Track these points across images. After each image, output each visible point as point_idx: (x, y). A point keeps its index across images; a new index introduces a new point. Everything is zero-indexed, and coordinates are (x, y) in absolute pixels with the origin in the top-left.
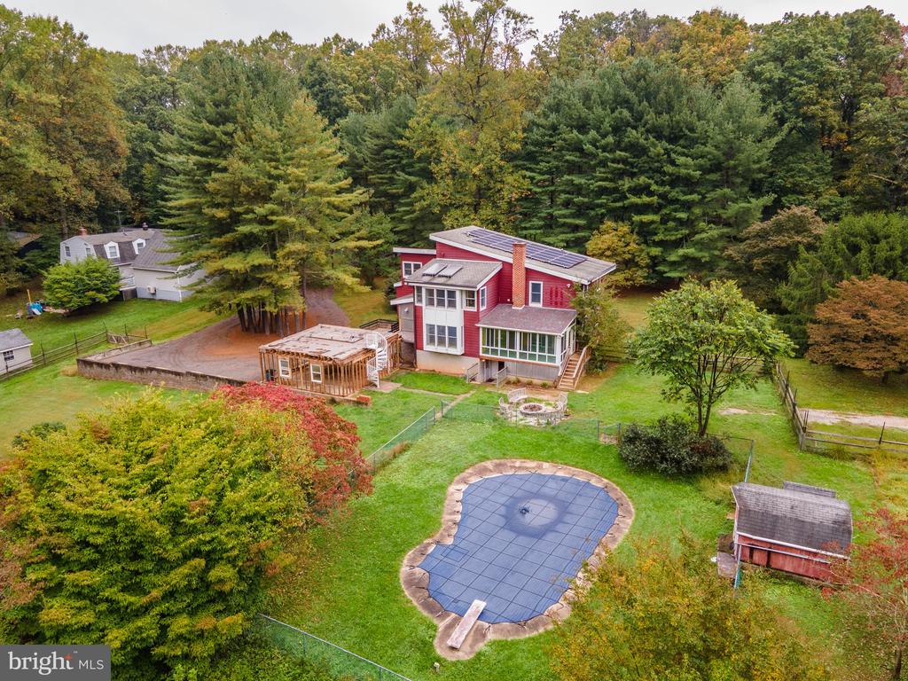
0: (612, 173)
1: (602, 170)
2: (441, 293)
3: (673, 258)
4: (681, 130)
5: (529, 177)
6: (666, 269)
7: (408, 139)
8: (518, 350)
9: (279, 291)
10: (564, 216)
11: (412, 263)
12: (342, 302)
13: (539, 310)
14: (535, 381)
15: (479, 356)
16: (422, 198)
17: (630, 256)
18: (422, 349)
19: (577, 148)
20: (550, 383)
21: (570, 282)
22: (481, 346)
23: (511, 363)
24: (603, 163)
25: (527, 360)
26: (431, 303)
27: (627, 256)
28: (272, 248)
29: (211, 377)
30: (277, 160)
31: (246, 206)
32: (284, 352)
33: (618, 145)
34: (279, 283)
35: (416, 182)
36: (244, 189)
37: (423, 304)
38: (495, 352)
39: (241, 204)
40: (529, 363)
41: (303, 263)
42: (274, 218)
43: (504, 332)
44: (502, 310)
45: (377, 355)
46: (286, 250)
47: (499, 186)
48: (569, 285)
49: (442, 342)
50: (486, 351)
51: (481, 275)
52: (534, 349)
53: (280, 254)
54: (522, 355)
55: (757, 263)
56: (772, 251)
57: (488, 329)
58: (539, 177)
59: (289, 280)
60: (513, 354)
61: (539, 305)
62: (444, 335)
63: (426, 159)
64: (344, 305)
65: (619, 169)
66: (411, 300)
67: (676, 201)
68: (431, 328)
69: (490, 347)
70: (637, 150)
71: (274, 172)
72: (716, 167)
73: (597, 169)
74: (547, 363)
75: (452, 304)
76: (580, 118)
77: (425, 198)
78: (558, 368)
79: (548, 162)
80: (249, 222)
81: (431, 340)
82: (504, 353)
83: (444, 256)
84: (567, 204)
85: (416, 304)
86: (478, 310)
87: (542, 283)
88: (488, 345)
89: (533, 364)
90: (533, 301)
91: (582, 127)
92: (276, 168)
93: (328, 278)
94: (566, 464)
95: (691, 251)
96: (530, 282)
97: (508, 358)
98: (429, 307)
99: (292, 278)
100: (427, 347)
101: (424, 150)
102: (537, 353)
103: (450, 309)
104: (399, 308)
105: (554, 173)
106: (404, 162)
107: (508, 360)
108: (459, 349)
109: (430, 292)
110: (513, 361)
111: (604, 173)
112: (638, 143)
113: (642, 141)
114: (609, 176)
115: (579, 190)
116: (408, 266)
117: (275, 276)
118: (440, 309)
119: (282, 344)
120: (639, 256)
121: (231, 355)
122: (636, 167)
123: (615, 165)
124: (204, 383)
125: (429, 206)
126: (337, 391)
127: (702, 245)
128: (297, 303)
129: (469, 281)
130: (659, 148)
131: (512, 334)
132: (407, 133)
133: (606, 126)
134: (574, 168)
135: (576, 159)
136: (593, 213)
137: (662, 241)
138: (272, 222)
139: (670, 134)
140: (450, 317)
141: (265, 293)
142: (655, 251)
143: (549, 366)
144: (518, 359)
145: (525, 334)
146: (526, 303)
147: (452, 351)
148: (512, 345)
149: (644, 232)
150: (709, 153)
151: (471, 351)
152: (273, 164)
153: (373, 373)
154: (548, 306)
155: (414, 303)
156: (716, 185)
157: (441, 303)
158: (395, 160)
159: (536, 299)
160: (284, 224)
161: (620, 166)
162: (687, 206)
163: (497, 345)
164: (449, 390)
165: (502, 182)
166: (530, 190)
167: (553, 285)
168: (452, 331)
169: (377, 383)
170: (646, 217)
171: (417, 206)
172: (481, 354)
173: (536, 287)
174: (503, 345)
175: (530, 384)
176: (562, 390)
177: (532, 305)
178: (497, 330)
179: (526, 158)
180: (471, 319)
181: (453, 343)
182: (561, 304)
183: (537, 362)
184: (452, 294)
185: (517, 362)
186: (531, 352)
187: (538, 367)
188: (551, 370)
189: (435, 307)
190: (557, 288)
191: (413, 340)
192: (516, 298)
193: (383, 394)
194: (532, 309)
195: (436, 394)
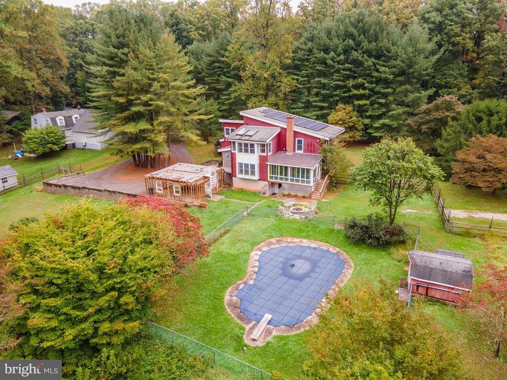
0: (343, 76)
1: (337, 75)
2: (246, 145)
3: (376, 125)
4: (383, 52)
5: (296, 79)
6: (373, 132)
7: (227, 57)
8: (289, 177)
9: (155, 144)
10: (316, 101)
11: (230, 128)
12: (191, 150)
13: (301, 154)
14: (299, 194)
15: (267, 180)
16: (235, 91)
17: (352, 124)
18: (236, 177)
19: (323, 62)
20: (307, 195)
21: (319, 139)
22: (269, 175)
23: (285, 185)
24: (338, 71)
25: (295, 183)
26: (240, 150)
27: (351, 124)
28: (151, 120)
29: (118, 192)
30: (153, 69)
31: (136, 96)
32: (159, 178)
33: (346, 61)
34: (155, 140)
35: (231, 82)
36: (135, 86)
37: (236, 151)
38: (276, 178)
39: (133, 95)
41: (168, 128)
42: (152, 103)
43: (281, 167)
44: (281, 154)
45: (211, 180)
46: (159, 121)
47: (279, 84)
48: (318, 141)
49: (247, 172)
50: (272, 178)
51: (269, 135)
52: (298, 176)
53: (155, 123)
54: (292, 180)
55: (424, 128)
56: (432, 121)
57: (273, 165)
58: (301, 79)
59: (161, 138)
60: (286, 179)
61: (302, 152)
62: (248, 169)
63: (237, 68)
64: (192, 152)
65: (347, 74)
66: (229, 149)
67: (379, 93)
68: (241, 165)
69: (274, 176)
70: (357, 63)
71: (151, 76)
72: (402, 73)
73: (335, 74)
74: (305, 184)
75: (253, 151)
76: (325, 44)
77: (237, 91)
78: (312, 187)
79: (307, 70)
80: (138, 105)
81: (241, 172)
82: (281, 179)
83: (248, 124)
84: (317, 95)
85: (233, 151)
86: (267, 155)
87: (303, 139)
88: (273, 174)
89: (298, 185)
90: (298, 149)
91: (326, 50)
92: (153, 74)
93: (182, 137)
94: (316, 240)
95: (386, 121)
96: (297, 139)
97: (284, 182)
98: (240, 153)
99: (162, 137)
100: (238, 176)
101: (236, 63)
102: (300, 179)
103: (252, 154)
104: (223, 154)
105: (310, 76)
106: (225, 70)
107: (284, 183)
108: (257, 177)
109: (240, 145)
110: (287, 183)
111: (338, 77)
112: (358, 59)
113: (360, 58)
114: (341, 78)
115: (324, 86)
116: (228, 130)
117: (153, 136)
118: (246, 154)
119: (157, 174)
120: (358, 124)
121: (129, 180)
122: (356, 73)
123: (345, 72)
124: (114, 195)
125: (239, 95)
126: (188, 200)
127: (393, 118)
128: (165, 151)
129: (262, 139)
130: (370, 62)
131: (286, 168)
132: (227, 54)
133: (340, 50)
134: (322, 74)
135: (323, 69)
136: (332, 99)
137: (371, 115)
138: (151, 105)
139: (376, 54)
140: (253, 159)
141: (147, 145)
142: (367, 121)
143: (307, 186)
144: (289, 182)
145: (293, 168)
146: (294, 151)
147: (252, 178)
148: (286, 175)
149: (361, 111)
150: (399, 65)
151: (263, 178)
152: (151, 71)
153: (208, 190)
154: (306, 152)
155: (231, 151)
156: (402, 84)
157: (246, 151)
158: (220, 69)
159: (300, 148)
160: (158, 106)
161: (348, 72)
162: (385, 96)
163: (277, 175)
164: (251, 199)
165: (280, 82)
166: (296, 86)
167: (309, 140)
168: (253, 166)
169: (211, 196)
170: (362, 102)
171: (233, 96)
172: (269, 179)
173: (300, 142)
174: (281, 174)
175: (296, 196)
176: (314, 199)
177: (297, 151)
178: (278, 166)
179: (294, 68)
180: (263, 160)
181: (253, 173)
182: (314, 151)
183: (300, 184)
184: (252, 146)
185: (289, 184)
186: (297, 178)
187: (300, 187)
188: (308, 188)
189: (243, 153)
190: (311, 142)
191: (231, 172)
192: (288, 148)
193: (214, 201)
194: (297, 154)
195: (244, 202)
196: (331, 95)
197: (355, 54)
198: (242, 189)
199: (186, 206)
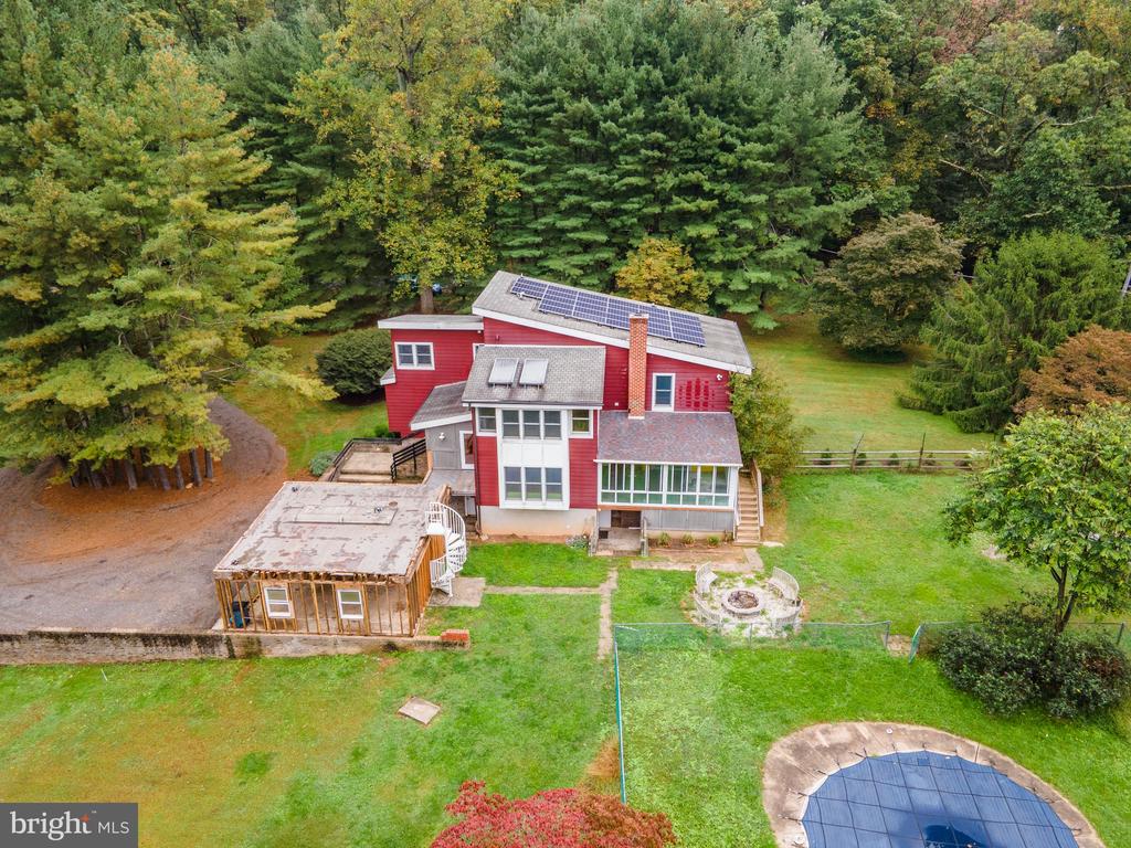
0: (644, 163)
1: (629, 159)
2: (531, 416)
3: (738, 285)
4: (733, 101)
5: (517, 171)
6: (731, 302)
7: (298, 104)
8: (664, 492)
10: (575, 229)
11: (414, 345)
13: (672, 417)
14: (696, 534)
15: (594, 506)
16: (336, 205)
18: (495, 502)
19: (589, 125)
20: (718, 535)
21: (725, 373)
22: (600, 490)
23: (652, 512)
24: (632, 150)
25: (681, 506)
26: (511, 431)
30: (137, 176)
31: (85, 273)
32: (274, 574)
33: (647, 125)
36: (78, 240)
37: (497, 434)
38: (624, 497)
39: (72, 268)
40: (685, 509)
43: (639, 468)
44: (620, 422)
48: (719, 377)
49: (534, 491)
50: (605, 496)
51: (582, 377)
52: (692, 486)
54: (671, 499)
57: (613, 465)
58: (530, 170)
60: (658, 499)
61: (669, 409)
62: (534, 481)
67: (736, 204)
68: (513, 473)
69: (616, 491)
70: (669, 126)
72: (785, 153)
73: (621, 158)
74: (713, 507)
75: (554, 432)
76: (585, 77)
77: (343, 204)
78: (732, 512)
79: (541, 145)
80: (100, 305)
81: (513, 490)
82: (640, 498)
83: (501, 341)
84: (576, 210)
85: (480, 434)
86: (595, 436)
87: (673, 375)
88: (613, 487)
89: (690, 510)
90: (657, 402)
91: (589, 90)
92: (138, 192)
95: (755, 275)
96: (655, 375)
97: (647, 505)
98: (508, 439)
100: (505, 503)
101: (335, 125)
102: (698, 493)
103: (552, 441)
105: (553, 165)
106: (290, 141)
107: (648, 508)
108: (564, 503)
109: (510, 416)
110: (659, 509)
111: (633, 164)
112: (679, 121)
113: (687, 117)
114: (639, 168)
115: (593, 189)
116: (406, 349)
118: (532, 441)
120: (698, 286)
122: (675, 154)
123: (649, 152)
125: (352, 218)
130: (714, 127)
131: (656, 470)
132: (296, 95)
133: (631, 91)
134: (579, 154)
135: (586, 142)
136: (616, 223)
137: (723, 262)
139: (720, 104)
140: (552, 454)
142: (717, 278)
143: (718, 511)
144: (664, 504)
145: (678, 469)
146: (647, 406)
147: (553, 505)
148: (655, 485)
149: (696, 248)
150: (781, 136)
151: (582, 499)
152: (133, 185)
154: (683, 409)
155: (472, 432)
156: (782, 180)
157: (532, 432)
158: (272, 139)
159: (663, 399)
161: (657, 154)
162: (747, 210)
163: (628, 487)
166: (518, 190)
167: (692, 377)
168: (554, 474)
169: (449, 588)
170: (703, 229)
172: (600, 502)
173: (664, 382)
174: (639, 484)
175: (684, 543)
176: (743, 546)
177: (656, 408)
178: (628, 466)
180: (582, 455)
181: (554, 491)
182: (705, 404)
183: (697, 506)
184: (553, 416)
185: (663, 509)
186: (687, 493)
187: (698, 514)
188: (720, 515)
189: (521, 440)
190: (698, 382)
191: (473, 491)
192: (636, 402)
193: (470, 610)
194: (660, 417)
195: (559, 591)
196: (615, 213)
197: (675, 106)
198: (513, 536)
199: (390, 647)
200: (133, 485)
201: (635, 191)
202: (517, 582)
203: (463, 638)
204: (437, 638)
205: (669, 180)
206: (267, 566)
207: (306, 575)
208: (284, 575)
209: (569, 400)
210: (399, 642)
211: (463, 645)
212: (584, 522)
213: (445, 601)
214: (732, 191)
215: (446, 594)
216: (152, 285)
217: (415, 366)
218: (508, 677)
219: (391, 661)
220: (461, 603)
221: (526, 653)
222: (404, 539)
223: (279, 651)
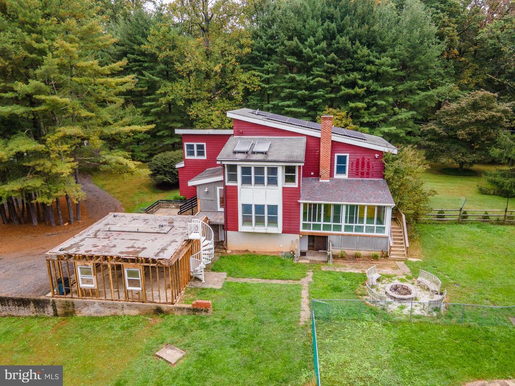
0: (325, 71)
1: (318, 69)
2: (259, 170)
4: (375, 38)
8: (343, 224)
9: (51, 178)
10: (289, 106)
11: (195, 144)
13: (347, 181)
14: (363, 253)
15: (297, 232)
18: (236, 229)
19: (296, 52)
20: (379, 253)
21: (380, 153)
22: (302, 222)
23: (335, 237)
25: (354, 233)
26: (246, 181)
32: (84, 257)
34: (54, 171)
35: (158, 81)
37: (239, 183)
38: (317, 227)
40: (356, 236)
41: (78, 147)
42: (43, 97)
43: (327, 207)
44: (312, 182)
45: (202, 249)
46: (60, 134)
48: (377, 155)
49: (260, 221)
50: (305, 226)
51: (296, 150)
52: (361, 220)
53: (50, 138)
54: (348, 228)
57: (310, 204)
58: (266, 76)
59: (65, 168)
60: (338, 228)
61: (345, 177)
62: (260, 213)
65: (332, 68)
66: (220, 178)
67: (375, 92)
68: (247, 208)
69: (312, 223)
71: (36, 45)
73: (314, 68)
74: (375, 234)
75: (273, 181)
76: (295, 29)
78: (387, 238)
81: (247, 220)
82: (327, 227)
84: (290, 97)
85: (227, 184)
86: (299, 185)
87: (348, 155)
88: (310, 220)
89: (360, 236)
90: (338, 173)
96: (336, 155)
97: (332, 232)
98: (245, 186)
99: (69, 165)
100: (242, 228)
102: (365, 225)
103: (272, 187)
104: (199, 188)
107: (332, 234)
108: (279, 229)
109: (246, 170)
110: (338, 235)
111: (320, 71)
112: (345, 48)
113: (349, 46)
116: (191, 147)
117: (48, 164)
118: (259, 187)
119: (77, 245)
123: (329, 65)
126: (163, 297)
128: (76, 191)
129: (291, 157)
131: (338, 208)
135: (295, 61)
137: (368, 122)
138: (40, 103)
140: (272, 195)
141: (36, 183)
143: (378, 237)
144: (343, 232)
145: (352, 207)
146: (331, 175)
147: (272, 230)
148: (337, 219)
149: (355, 116)
151: (290, 228)
152: (34, 35)
154: (353, 176)
155: (223, 181)
156: (402, 80)
157: (259, 181)
159: (341, 170)
160: (55, 106)
161: (333, 66)
163: (319, 220)
166: (259, 86)
167: (359, 156)
168: (273, 209)
172: (301, 230)
173: (342, 160)
174: (327, 218)
175: (356, 257)
176: (394, 260)
177: (336, 176)
178: (320, 205)
180: (290, 197)
181: (273, 222)
182: (368, 174)
183: (364, 233)
184: (273, 171)
185: (342, 235)
186: (358, 225)
187: (365, 238)
188: (379, 240)
189: (253, 186)
190: (363, 159)
191: (223, 222)
192: (324, 171)
193: (214, 291)
194: (339, 180)
195: (274, 282)
196: (311, 98)
197: (343, 41)
198: (247, 251)
199: (159, 311)
200: (35, 223)
201: (320, 85)
202: (247, 276)
203: (207, 306)
204: (190, 306)
205: (340, 79)
206: (82, 251)
207: (105, 258)
208: (91, 257)
209: (283, 159)
210: (165, 307)
211: (206, 311)
212: (291, 243)
213: (199, 285)
214: (374, 86)
215: (200, 280)
216: (39, 91)
217: (196, 157)
218: (236, 334)
219: (159, 320)
220: (210, 286)
221: (250, 318)
222: (175, 241)
223: (86, 312)
